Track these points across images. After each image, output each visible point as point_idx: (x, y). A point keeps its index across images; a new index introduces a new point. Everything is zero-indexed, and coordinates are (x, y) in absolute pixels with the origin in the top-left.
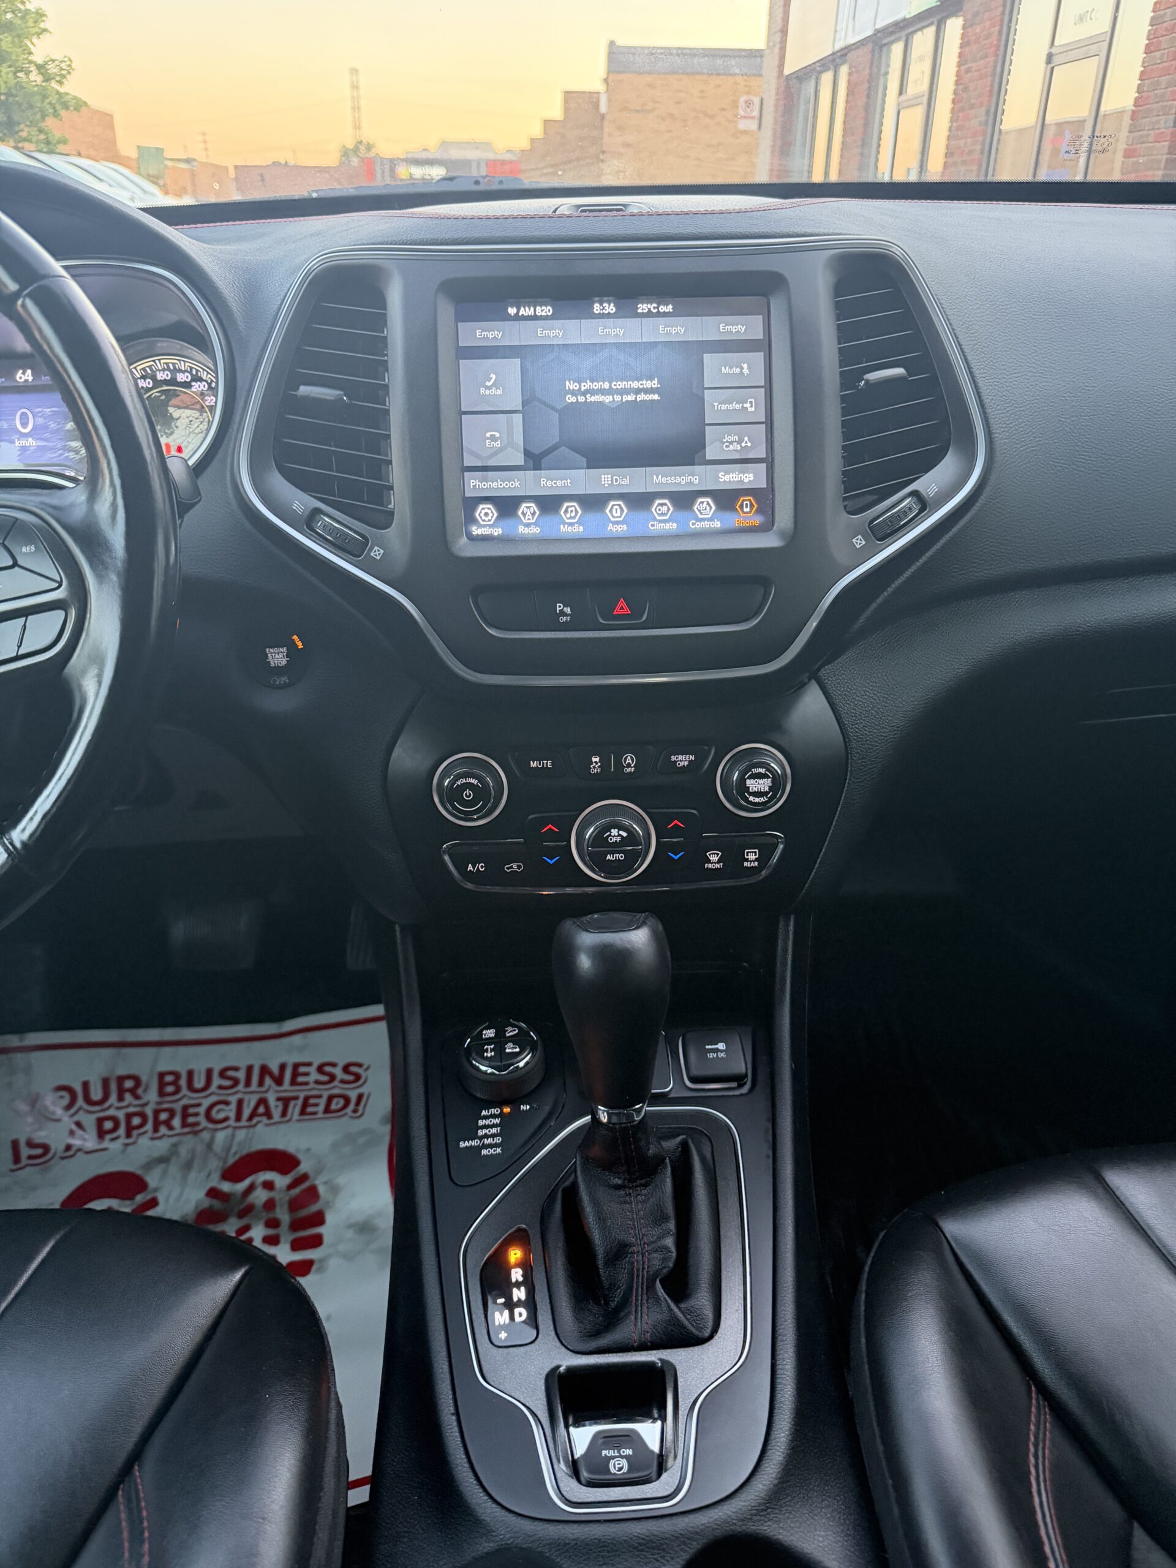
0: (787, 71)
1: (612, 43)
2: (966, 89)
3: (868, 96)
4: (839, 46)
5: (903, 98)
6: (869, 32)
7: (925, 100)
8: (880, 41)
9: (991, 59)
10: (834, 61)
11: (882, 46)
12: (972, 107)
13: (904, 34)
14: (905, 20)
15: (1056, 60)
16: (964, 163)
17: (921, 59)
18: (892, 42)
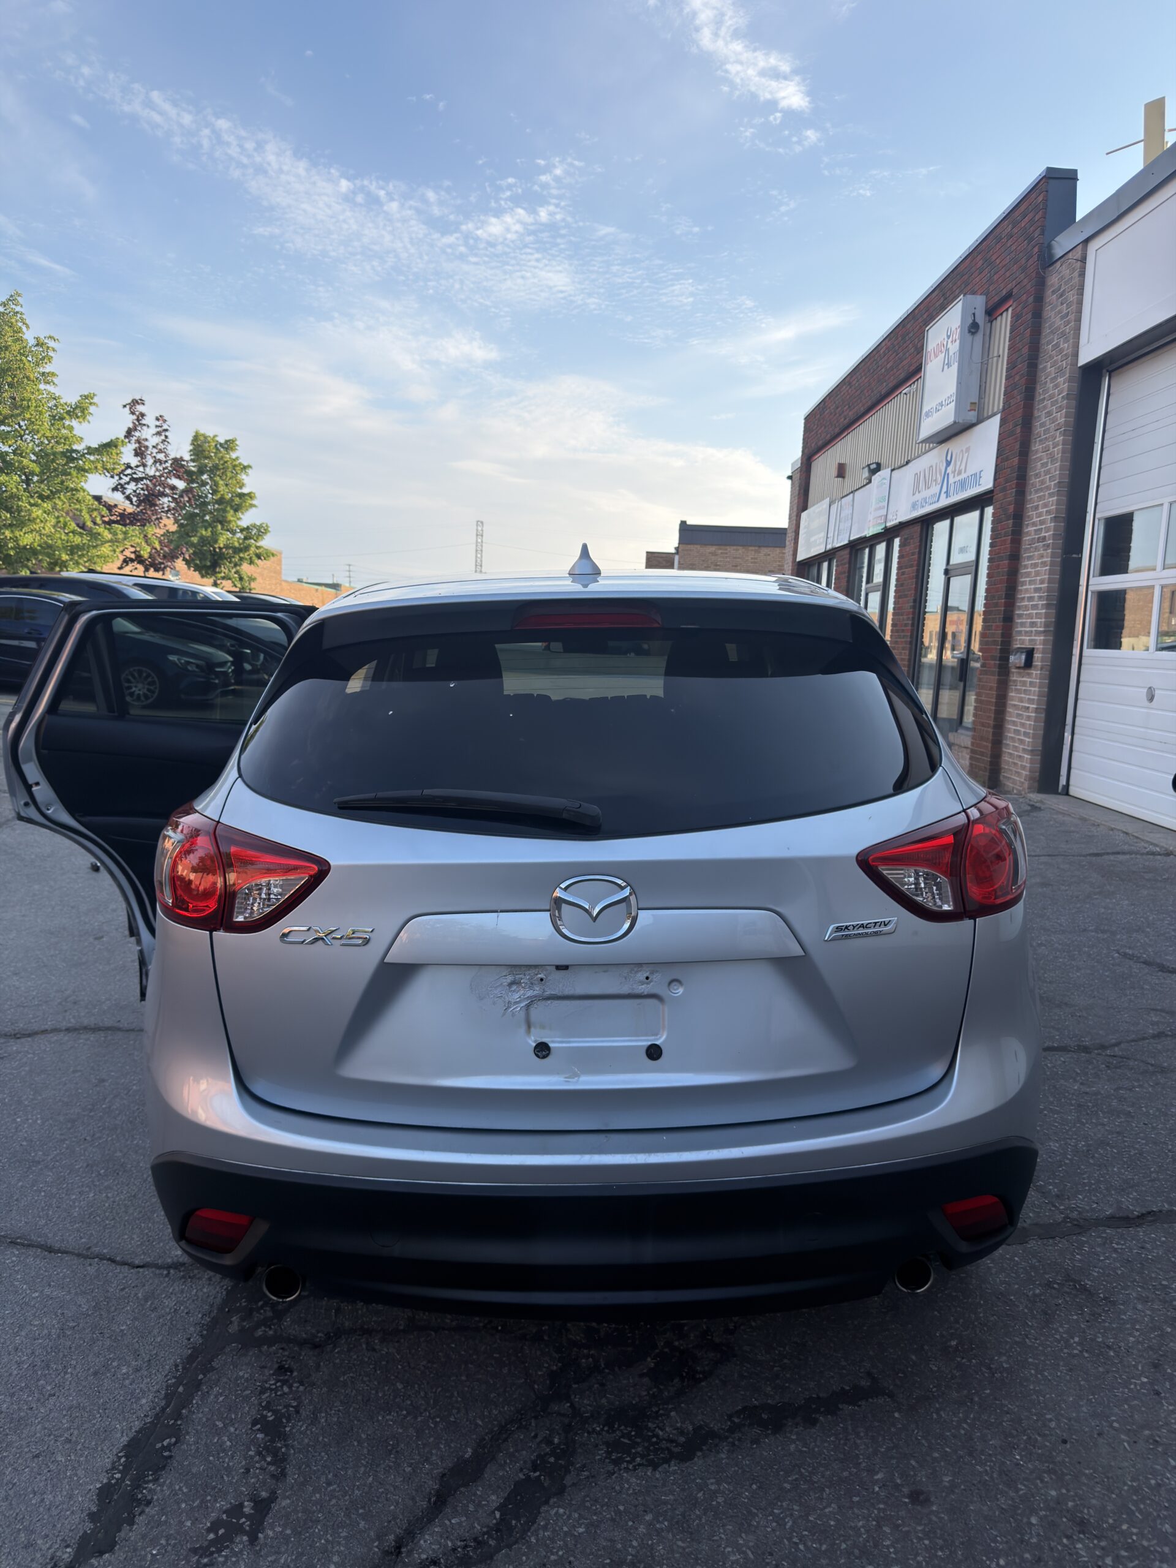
0: (799, 558)
1: (683, 524)
2: (902, 585)
3: (848, 582)
4: (829, 547)
5: (869, 585)
6: (846, 542)
7: (881, 588)
8: (856, 547)
9: (915, 568)
10: (828, 555)
11: (858, 550)
12: (906, 596)
13: (869, 544)
14: (865, 537)
15: (952, 573)
16: (903, 631)
17: (880, 561)
18: (864, 549)
